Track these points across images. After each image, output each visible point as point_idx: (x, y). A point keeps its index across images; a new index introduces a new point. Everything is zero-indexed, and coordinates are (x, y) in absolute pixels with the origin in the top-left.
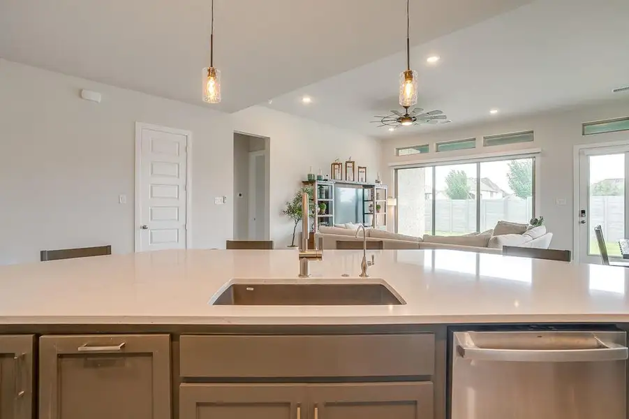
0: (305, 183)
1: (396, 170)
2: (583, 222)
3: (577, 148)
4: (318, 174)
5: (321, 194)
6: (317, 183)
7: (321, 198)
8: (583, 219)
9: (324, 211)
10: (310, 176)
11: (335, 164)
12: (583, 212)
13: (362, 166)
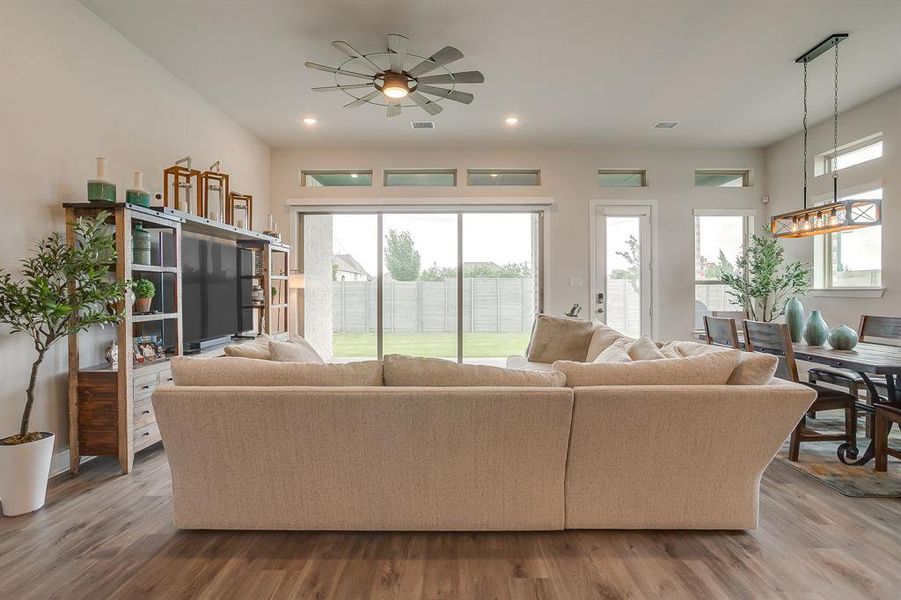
0: (75, 209)
1: (301, 214)
2: (600, 311)
3: (593, 203)
4: (131, 187)
5: (138, 250)
6: (129, 215)
7: (137, 260)
8: (601, 306)
9: (148, 302)
10: (94, 187)
11: (175, 170)
12: (601, 296)
13: (242, 193)
